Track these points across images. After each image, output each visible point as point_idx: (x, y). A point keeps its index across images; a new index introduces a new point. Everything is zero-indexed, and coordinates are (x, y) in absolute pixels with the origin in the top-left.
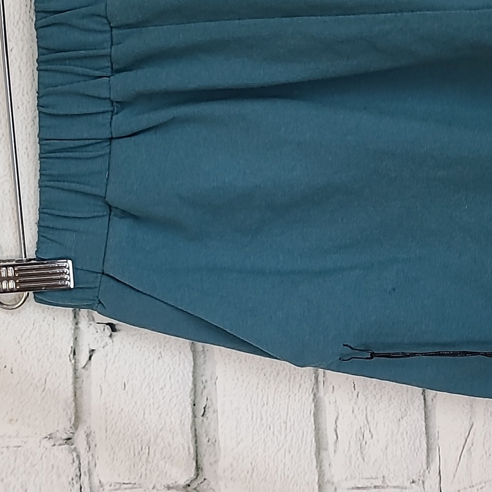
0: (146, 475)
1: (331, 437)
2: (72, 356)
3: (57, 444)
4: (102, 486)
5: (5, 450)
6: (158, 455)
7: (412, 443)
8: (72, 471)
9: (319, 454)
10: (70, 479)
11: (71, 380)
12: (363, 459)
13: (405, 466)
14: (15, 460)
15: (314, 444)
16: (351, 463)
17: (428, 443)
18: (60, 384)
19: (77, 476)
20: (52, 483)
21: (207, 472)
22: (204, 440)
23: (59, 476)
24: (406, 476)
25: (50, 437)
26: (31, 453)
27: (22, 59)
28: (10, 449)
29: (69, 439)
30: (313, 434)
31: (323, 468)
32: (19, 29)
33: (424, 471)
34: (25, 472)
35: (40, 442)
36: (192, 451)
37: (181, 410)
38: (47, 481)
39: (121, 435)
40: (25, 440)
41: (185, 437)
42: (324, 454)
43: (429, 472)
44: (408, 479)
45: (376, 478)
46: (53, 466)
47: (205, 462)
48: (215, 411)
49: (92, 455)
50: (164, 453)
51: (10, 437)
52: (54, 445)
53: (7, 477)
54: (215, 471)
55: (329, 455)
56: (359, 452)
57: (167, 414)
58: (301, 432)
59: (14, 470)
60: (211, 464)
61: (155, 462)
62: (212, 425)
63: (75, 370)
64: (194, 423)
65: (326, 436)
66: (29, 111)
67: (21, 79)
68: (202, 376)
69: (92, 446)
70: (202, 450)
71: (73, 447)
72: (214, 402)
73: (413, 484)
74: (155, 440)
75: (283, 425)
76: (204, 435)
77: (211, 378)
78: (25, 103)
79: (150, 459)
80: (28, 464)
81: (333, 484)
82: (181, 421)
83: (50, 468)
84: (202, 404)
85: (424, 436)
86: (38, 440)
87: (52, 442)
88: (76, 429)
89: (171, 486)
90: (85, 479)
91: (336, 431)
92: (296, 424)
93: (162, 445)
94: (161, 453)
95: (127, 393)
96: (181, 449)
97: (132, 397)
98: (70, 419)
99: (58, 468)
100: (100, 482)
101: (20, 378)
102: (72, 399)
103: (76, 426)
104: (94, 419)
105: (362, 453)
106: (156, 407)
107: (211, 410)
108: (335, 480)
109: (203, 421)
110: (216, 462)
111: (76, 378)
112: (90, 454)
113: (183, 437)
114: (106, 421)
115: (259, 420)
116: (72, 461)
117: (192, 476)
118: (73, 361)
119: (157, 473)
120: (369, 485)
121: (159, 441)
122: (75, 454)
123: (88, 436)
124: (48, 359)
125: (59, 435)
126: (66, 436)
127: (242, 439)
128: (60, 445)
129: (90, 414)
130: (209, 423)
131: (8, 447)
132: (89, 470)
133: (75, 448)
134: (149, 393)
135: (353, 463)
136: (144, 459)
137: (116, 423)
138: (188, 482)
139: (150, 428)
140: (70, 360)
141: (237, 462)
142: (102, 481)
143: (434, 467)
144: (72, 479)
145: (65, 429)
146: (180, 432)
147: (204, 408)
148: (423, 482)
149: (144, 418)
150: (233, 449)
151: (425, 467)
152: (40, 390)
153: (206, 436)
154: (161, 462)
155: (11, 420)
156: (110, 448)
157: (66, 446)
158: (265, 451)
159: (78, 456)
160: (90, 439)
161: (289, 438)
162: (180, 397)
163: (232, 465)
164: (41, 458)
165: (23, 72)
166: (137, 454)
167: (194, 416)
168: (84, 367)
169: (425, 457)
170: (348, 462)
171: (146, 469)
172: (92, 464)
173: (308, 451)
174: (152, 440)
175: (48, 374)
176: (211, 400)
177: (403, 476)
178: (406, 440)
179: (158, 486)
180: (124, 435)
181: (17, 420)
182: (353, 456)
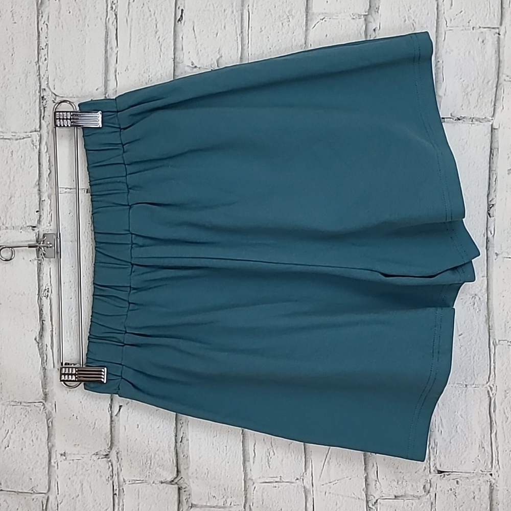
0: (149, 475)
1: (252, 454)
2: (110, 409)
3: (100, 458)
4: (125, 482)
5: (71, 461)
6: (156, 465)
7: (296, 458)
8: (109, 473)
9: (245, 463)
10: (107, 477)
11: (109, 423)
12: (269, 466)
13: (293, 471)
14: (77, 467)
15: (242, 458)
16: (262, 469)
17: (305, 458)
18: (103, 425)
19: (111, 476)
20: (97, 480)
21: (183, 474)
22: (181, 455)
23: (101, 476)
24: (293, 476)
25: (97, 454)
26: (86, 463)
27: (86, 251)
28: (75, 461)
29: (107, 455)
30: (242, 452)
31: (247, 471)
32: (85, 236)
33: (303, 473)
34: (82, 474)
35: (91, 457)
36: (175, 461)
37: (169, 439)
38: (94, 479)
39: (136, 453)
40: (83, 456)
41: (171, 454)
42: (247, 463)
43: (306, 474)
44: (294, 478)
45: (277, 477)
46: (97, 471)
47: (182, 468)
48: (188, 440)
49: (120, 465)
50: (159, 464)
51: (74, 454)
52: (99, 458)
53: (72, 477)
54: (187, 474)
55: (250, 465)
56: (267, 463)
57: (161, 442)
58: (235, 452)
59: (76, 473)
60: (185, 469)
61: (154, 468)
62: (186, 448)
63: (111, 417)
64: (176, 446)
65: (249, 453)
66: (89, 278)
67: (85, 262)
68: (181, 420)
69: (120, 459)
70: (180, 461)
71: (109, 459)
72: (187, 434)
73: (297, 481)
74: (154, 456)
75: (225, 447)
76: (181, 453)
77: (185, 421)
78: (88, 274)
79: (151, 467)
80: (84, 470)
81: (252, 480)
82: (169, 445)
83: (96, 471)
84: (180, 435)
85: (303, 453)
86: (90, 456)
87: (98, 457)
88: (111, 449)
89: (163, 481)
90: (115, 478)
91: (254, 451)
92: (232, 447)
93: (158, 459)
94: (158, 464)
95: (139, 430)
96: (169, 461)
97: (142, 432)
98: (108, 445)
99: (100, 472)
100: (124, 479)
101: (81, 421)
102: (109, 433)
103: (111, 448)
104: (121, 444)
105: (268, 463)
106: (155, 437)
107: (185, 439)
108: (254, 478)
109: (181, 445)
110: (188, 468)
111: (112, 421)
112: (118, 463)
113: (170, 454)
114: (128, 446)
115: (211, 445)
116: (108, 468)
117: (175, 476)
118: (110, 412)
119: (155, 475)
120: (272, 481)
121: (156, 456)
122: (110, 463)
123: (117, 453)
124: (97, 411)
125: (101, 453)
126: (105, 454)
127: (202, 456)
128: (102, 458)
129: (119, 441)
130: (184, 447)
131: (73, 460)
132: (118, 473)
133: (110, 460)
134: (151, 430)
135: (263, 469)
136: (148, 467)
137: (133, 446)
138: (172, 479)
139: (151, 449)
140: (109, 412)
141: (199, 468)
142: (125, 479)
143: (309, 471)
144: (109, 478)
145: (105, 449)
146: (168, 451)
147: (182, 438)
148: (303, 480)
149: (148, 444)
150: (197, 461)
151: (304, 471)
152: (92, 428)
153: (183, 453)
154: (158, 468)
155: (75, 445)
156: (129, 460)
157: (105, 459)
158: (214, 462)
159: (112, 465)
160: (119, 455)
161: (228, 455)
162: (168, 432)
163: (196, 470)
164: (91, 466)
165: (87, 258)
166: (144, 463)
167: (176, 442)
168: (116, 415)
169: (304, 466)
170: (261, 469)
171: (149, 473)
172: (119, 470)
173: (238, 462)
174: (153, 456)
175: (96, 420)
176: (185, 433)
177: (291, 476)
178: (293, 456)
179: (156, 482)
180: (137, 453)
181: (79, 445)
182: (264, 465)
